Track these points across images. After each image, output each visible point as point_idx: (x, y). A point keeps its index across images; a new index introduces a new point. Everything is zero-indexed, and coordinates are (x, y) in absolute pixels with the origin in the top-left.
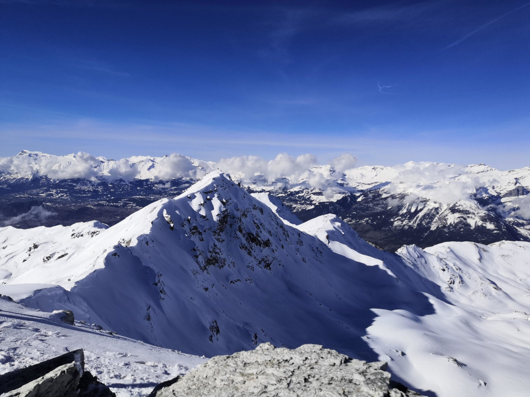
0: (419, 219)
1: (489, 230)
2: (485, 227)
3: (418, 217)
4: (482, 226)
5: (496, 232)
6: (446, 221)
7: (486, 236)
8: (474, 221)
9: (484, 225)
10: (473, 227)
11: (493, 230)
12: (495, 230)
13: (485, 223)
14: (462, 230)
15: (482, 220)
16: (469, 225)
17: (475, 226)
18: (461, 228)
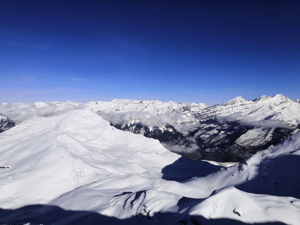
0: (133, 130)
1: (171, 132)
2: (169, 131)
3: (133, 129)
4: (167, 130)
5: (174, 133)
6: (149, 130)
7: (170, 136)
8: (163, 128)
9: (168, 130)
10: (163, 132)
11: (173, 132)
12: (174, 132)
13: (168, 129)
14: (158, 134)
15: (166, 127)
16: (161, 131)
17: (164, 131)
18: (157, 133)
